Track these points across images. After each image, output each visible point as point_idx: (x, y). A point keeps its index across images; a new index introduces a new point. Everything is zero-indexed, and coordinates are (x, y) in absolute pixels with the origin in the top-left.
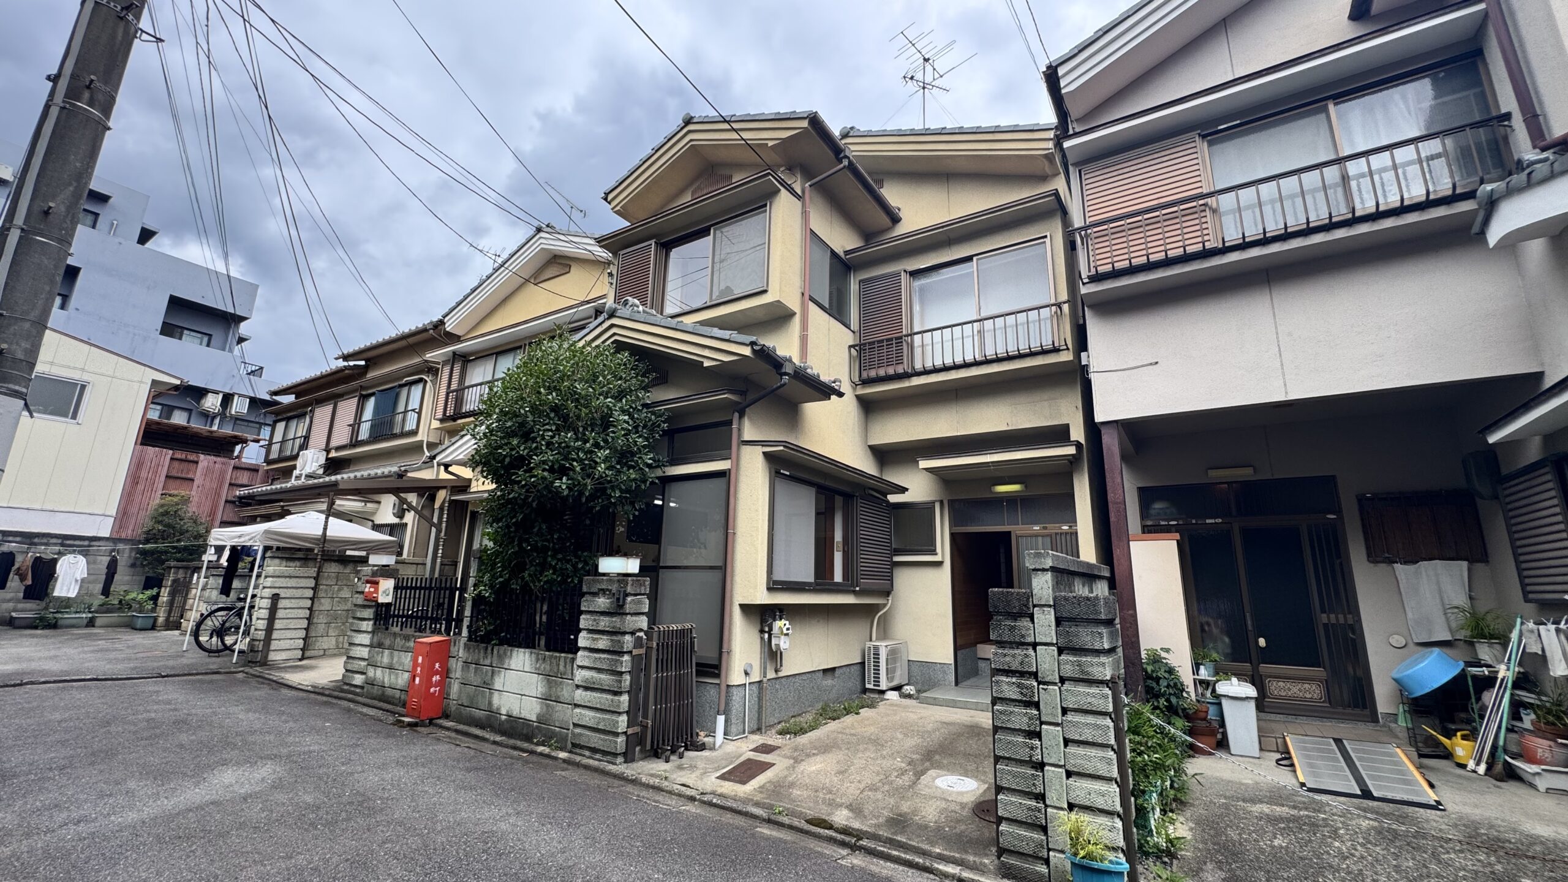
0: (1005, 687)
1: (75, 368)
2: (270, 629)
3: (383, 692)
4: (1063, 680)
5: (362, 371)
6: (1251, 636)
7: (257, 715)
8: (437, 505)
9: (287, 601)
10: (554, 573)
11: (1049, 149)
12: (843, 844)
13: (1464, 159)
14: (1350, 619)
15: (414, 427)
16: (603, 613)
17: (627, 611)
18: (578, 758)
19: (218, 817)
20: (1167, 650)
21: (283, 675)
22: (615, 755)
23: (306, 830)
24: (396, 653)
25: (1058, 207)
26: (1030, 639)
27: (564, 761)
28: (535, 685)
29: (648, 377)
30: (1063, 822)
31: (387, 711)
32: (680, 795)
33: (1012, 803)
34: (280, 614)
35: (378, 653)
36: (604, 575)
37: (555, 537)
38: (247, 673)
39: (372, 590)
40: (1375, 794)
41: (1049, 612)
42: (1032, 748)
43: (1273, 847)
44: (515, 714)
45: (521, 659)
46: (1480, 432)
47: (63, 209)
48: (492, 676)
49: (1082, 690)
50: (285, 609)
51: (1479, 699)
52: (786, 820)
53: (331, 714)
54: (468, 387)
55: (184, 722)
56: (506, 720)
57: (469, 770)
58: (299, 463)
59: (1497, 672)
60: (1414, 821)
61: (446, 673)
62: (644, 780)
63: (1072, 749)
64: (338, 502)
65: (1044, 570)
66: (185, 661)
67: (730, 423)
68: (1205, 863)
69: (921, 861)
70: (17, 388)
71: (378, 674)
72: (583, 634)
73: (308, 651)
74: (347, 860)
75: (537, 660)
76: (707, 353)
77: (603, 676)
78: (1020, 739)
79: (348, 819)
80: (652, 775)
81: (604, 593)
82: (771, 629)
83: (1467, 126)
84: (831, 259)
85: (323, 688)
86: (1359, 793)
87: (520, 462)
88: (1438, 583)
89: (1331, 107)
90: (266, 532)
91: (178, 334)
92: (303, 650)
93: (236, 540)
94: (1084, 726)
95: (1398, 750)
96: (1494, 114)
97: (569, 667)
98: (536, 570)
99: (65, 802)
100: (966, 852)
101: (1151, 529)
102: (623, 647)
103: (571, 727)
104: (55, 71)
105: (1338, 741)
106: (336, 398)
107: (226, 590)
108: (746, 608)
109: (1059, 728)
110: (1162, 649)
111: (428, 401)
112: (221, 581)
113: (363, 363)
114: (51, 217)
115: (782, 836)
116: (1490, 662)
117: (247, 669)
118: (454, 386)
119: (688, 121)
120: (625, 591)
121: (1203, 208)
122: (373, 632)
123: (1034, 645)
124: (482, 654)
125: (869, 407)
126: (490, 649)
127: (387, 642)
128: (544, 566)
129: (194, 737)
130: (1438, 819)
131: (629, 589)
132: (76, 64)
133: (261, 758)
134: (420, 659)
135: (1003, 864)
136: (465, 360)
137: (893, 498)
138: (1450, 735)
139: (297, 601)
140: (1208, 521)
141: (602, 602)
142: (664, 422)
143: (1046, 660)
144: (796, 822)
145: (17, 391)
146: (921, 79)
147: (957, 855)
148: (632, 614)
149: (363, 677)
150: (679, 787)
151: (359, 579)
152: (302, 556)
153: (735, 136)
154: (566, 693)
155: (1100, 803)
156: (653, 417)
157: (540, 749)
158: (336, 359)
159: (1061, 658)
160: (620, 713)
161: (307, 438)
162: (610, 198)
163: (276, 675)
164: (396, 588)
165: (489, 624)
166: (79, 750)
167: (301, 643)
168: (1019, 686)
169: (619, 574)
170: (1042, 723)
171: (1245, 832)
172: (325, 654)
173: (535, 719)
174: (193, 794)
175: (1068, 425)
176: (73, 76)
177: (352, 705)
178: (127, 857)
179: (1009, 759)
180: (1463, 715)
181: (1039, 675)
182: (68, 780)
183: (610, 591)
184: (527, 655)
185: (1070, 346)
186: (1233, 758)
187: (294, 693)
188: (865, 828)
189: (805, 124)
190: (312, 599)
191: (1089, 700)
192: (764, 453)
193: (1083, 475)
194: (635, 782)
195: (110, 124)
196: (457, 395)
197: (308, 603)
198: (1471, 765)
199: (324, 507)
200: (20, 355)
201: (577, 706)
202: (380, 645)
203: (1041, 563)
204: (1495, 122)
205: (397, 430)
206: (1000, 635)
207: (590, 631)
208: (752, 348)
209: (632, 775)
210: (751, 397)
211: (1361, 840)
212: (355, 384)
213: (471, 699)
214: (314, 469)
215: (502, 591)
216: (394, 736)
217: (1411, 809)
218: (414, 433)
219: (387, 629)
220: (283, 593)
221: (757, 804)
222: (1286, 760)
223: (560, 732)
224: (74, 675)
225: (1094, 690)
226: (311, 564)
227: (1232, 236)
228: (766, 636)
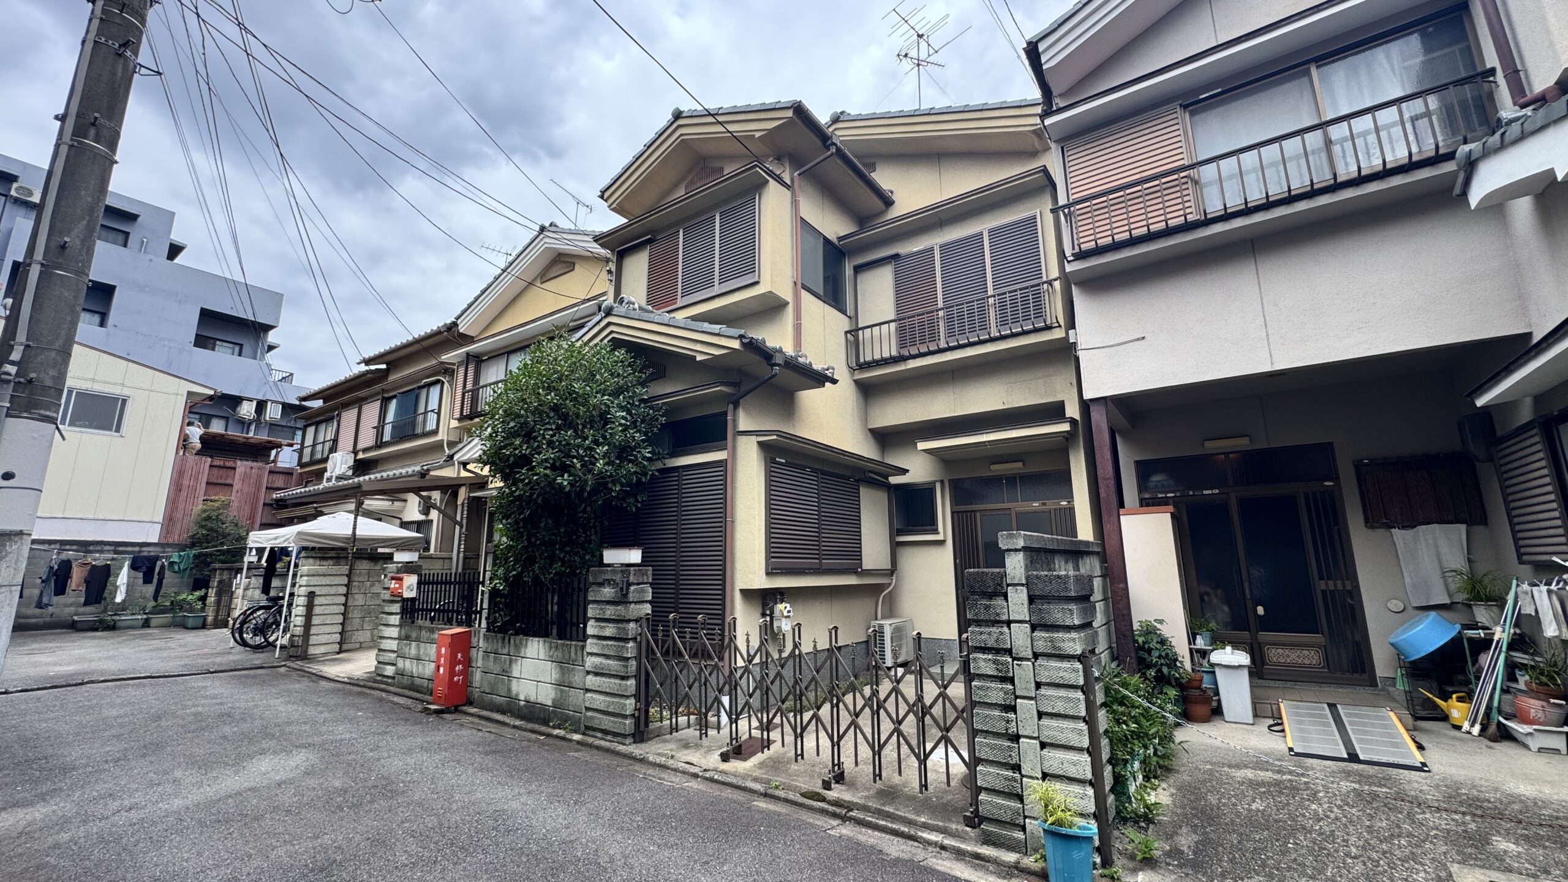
0: (982, 664)
1: (115, 384)
2: (308, 625)
3: (413, 682)
4: (1036, 656)
5: (382, 375)
6: (1249, 604)
7: (295, 707)
8: (459, 502)
9: (323, 598)
10: (562, 566)
11: (1037, 125)
12: (835, 815)
13: (1449, 115)
14: (1349, 587)
15: (434, 427)
16: (608, 602)
17: (631, 600)
18: (590, 740)
19: (255, 802)
20: (1161, 622)
21: (321, 667)
22: (624, 736)
23: (333, 812)
24: (422, 645)
25: (1047, 183)
26: (1004, 618)
27: (578, 742)
28: (549, 672)
29: (645, 373)
30: (1035, 790)
31: (417, 699)
32: (684, 772)
33: (990, 773)
34: (317, 610)
35: (406, 645)
36: (609, 565)
37: (562, 530)
38: (289, 667)
39: (397, 586)
40: (1362, 757)
41: (1022, 590)
42: (1008, 722)
43: (1249, 810)
44: (532, 699)
45: (535, 648)
46: (1469, 395)
47: (78, 242)
48: (510, 664)
49: (1054, 665)
50: (321, 605)
51: (1475, 661)
52: (782, 794)
53: (364, 703)
54: (483, 387)
55: (229, 715)
56: (524, 705)
57: (487, 754)
58: (329, 465)
59: (1494, 634)
60: (1397, 782)
61: (468, 662)
62: (651, 759)
63: (1045, 722)
64: (367, 502)
65: (1016, 550)
66: (232, 658)
67: (725, 414)
68: (1181, 827)
69: (906, 830)
70: (48, 413)
71: (407, 665)
72: (591, 623)
73: (344, 646)
74: (369, 839)
75: (551, 648)
76: (698, 347)
77: (611, 662)
78: (997, 713)
79: (372, 802)
80: (659, 754)
81: (609, 584)
82: (772, 613)
83: (1450, 84)
84: (824, 246)
85: (358, 679)
86: (1346, 756)
87: (525, 461)
88: (1437, 546)
89: (1314, 71)
90: (299, 533)
91: (211, 346)
92: (340, 643)
93: (273, 542)
94: (1055, 700)
95: (1392, 714)
96: (1479, 70)
97: (579, 654)
98: (546, 563)
99: (119, 791)
100: (950, 820)
101: (1148, 503)
102: (628, 634)
103: (584, 710)
104: (61, 111)
105: (1332, 706)
106: (360, 402)
107: (266, 589)
108: (747, 594)
109: (1033, 702)
110: (1155, 620)
111: (446, 402)
112: (261, 581)
113: (384, 366)
114: (67, 251)
115: (777, 809)
116: (1487, 624)
117: (289, 664)
118: (469, 386)
119: (678, 115)
120: (628, 581)
121: (1185, 180)
122: (401, 626)
123: (1009, 623)
124: (500, 644)
125: (869, 391)
126: (507, 639)
127: (414, 635)
128: (552, 559)
129: (236, 729)
130: (1421, 780)
131: (632, 579)
132: (81, 102)
133: (297, 747)
134: (443, 650)
135: (984, 832)
136: (478, 361)
137: (894, 480)
138: (1446, 697)
139: (333, 597)
140: (1205, 492)
141: (608, 592)
142: (662, 416)
143: (1020, 637)
144: (791, 796)
145: (47, 417)
146: (916, 56)
147: (941, 824)
148: (636, 603)
149: (393, 668)
150: (683, 764)
151: (386, 576)
152: (334, 555)
153: (720, 129)
154: (577, 678)
155: (1072, 772)
156: (651, 411)
157: (556, 732)
158: (359, 363)
159: (1034, 634)
160: (627, 697)
161: (335, 441)
162: (606, 195)
163: (315, 668)
164: (419, 583)
165: (505, 615)
166: (133, 744)
167: (338, 637)
168: (995, 662)
169: (623, 565)
170: (1017, 697)
171: (1224, 797)
172: (361, 647)
173: (550, 703)
174: (231, 782)
175: (1063, 402)
176: (78, 115)
177: (384, 695)
178: (172, 840)
179: (987, 732)
180: (1461, 677)
181: (1014, 651)
182: (122, 770)
183: (614, 581)
184: (541, 644)
185: (1062, 323)
186: (1227, 725)
187: (332, 685)
188: (855, 800)
189: (790, 114)
190: (346, 595)
191: (1061, 674)
192: (759, 443)
193: (1079, 451)
194: (642, 761)
195: (117, 158)
196: (472, 395)
197: (342, 599)
198: (1466, 726)
199: (352, 507)
200: (48, 382)
201: (587, 690)
202: (408, 638)
203: (1013, 543)
204: (1479, 79)
205: (419, 430)
206: (976, 614)
207: (598, 620)
208: (741, 341)
209: (641, 755)
210: (744, 389)
211: (1339, 802)
212: (377, 387)
213: (493, 686)
214: (343, 470)
215: (514, 584)
216: (421, 723)
217: (1394, 771)
218: (435, 432)
219: (413, 622)
220: (318, 591)
221: (756, 780)
222: (1277, 725)
223: (574, 716)
224: (130, 674)
225: (1065, 665)
226: (342, 562)
227: (1214, 207)
228: (768, 619)
